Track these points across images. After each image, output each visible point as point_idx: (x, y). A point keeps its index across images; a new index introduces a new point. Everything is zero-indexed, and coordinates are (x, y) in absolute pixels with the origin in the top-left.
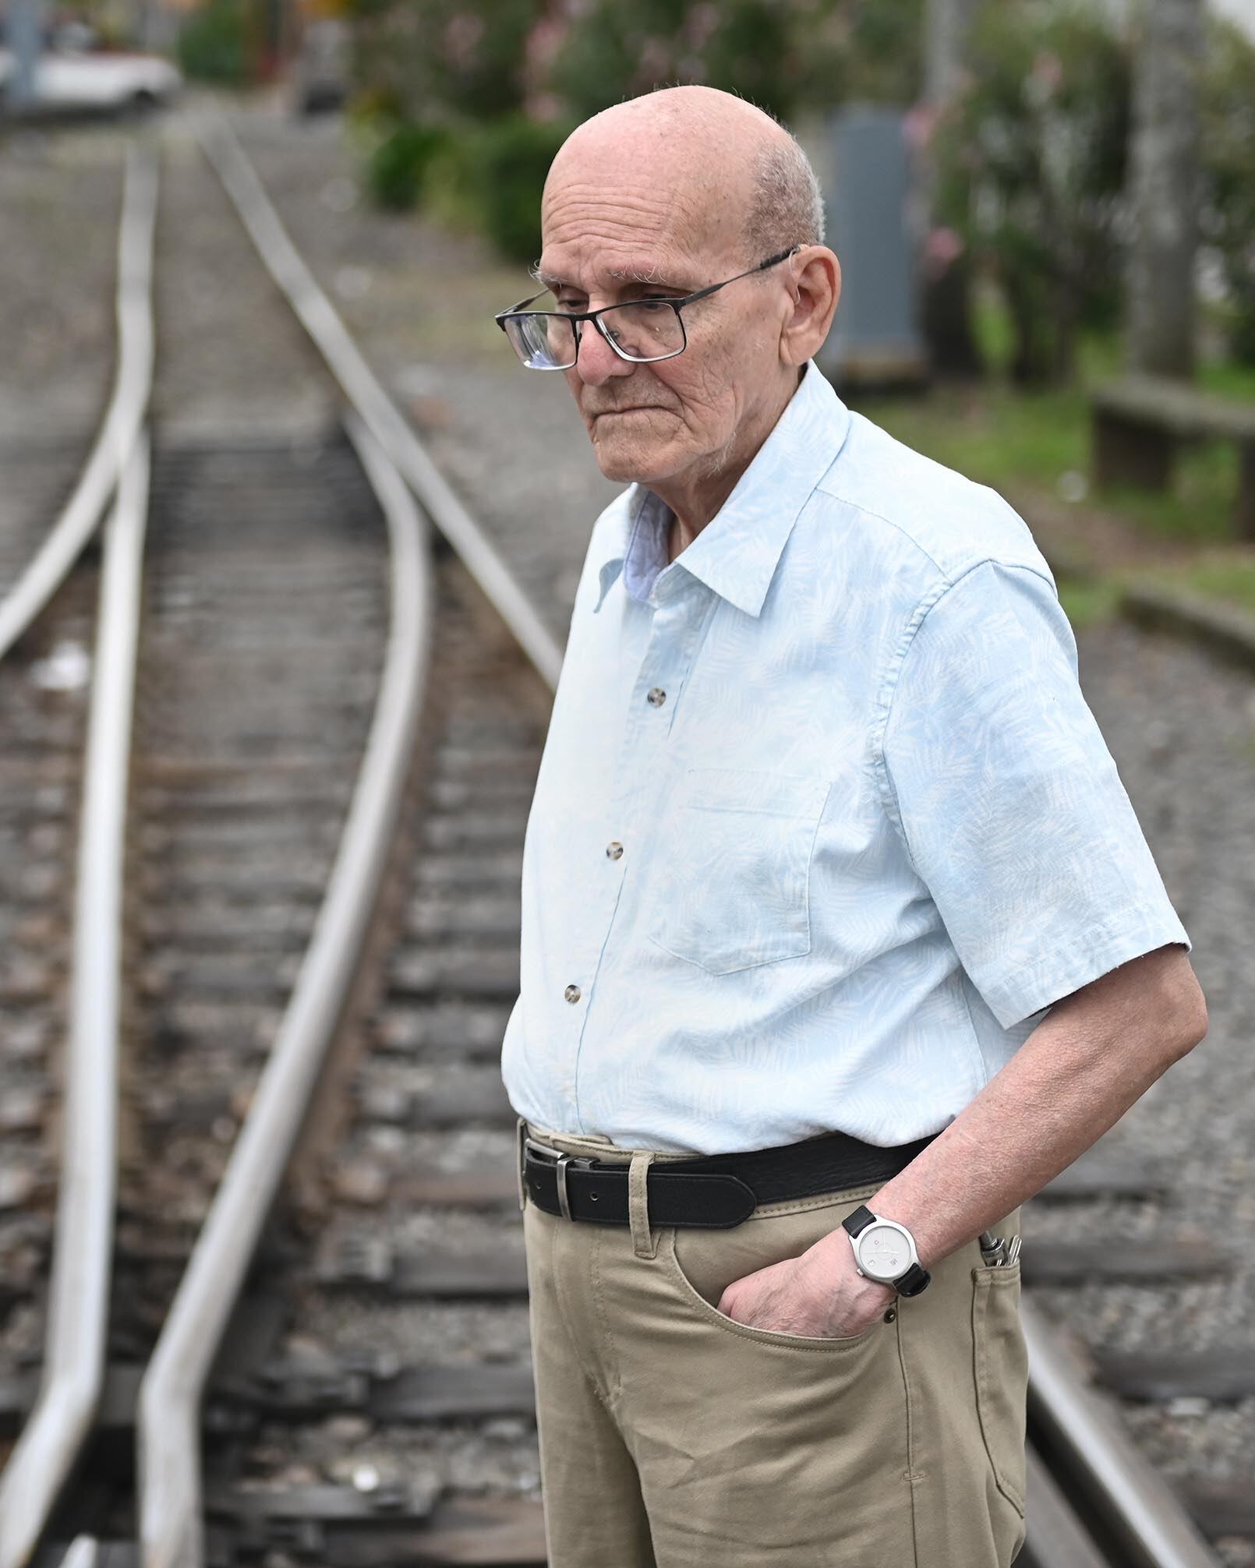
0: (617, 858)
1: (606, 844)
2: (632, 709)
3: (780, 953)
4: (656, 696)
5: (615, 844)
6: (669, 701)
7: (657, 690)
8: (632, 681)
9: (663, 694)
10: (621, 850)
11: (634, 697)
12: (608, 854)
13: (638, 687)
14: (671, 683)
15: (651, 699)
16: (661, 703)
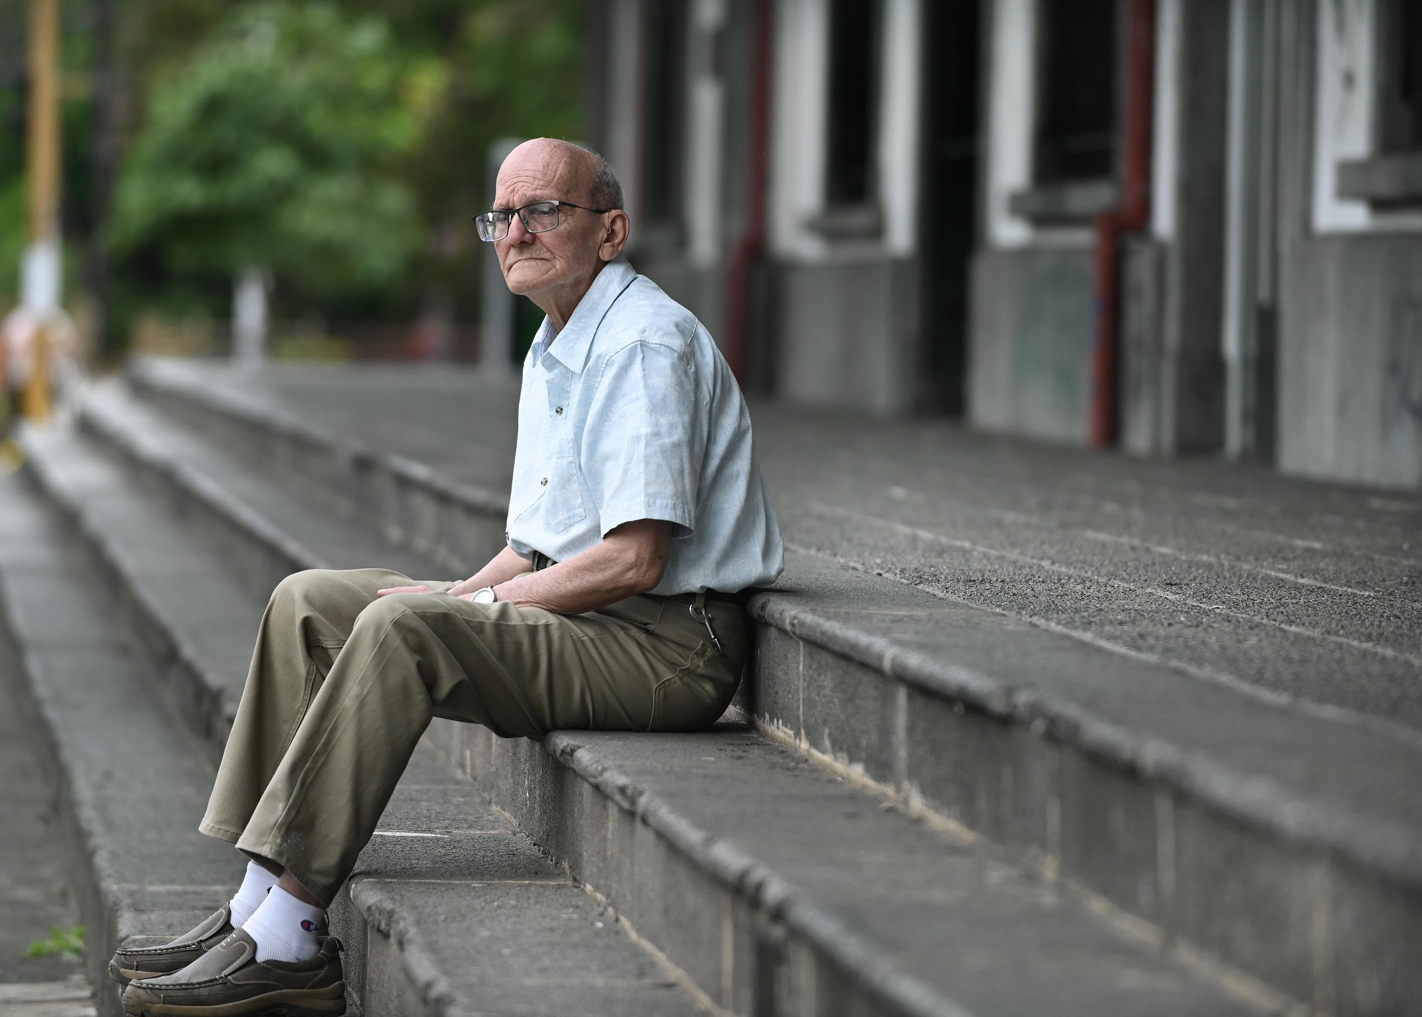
0: (545, 485)
1: (541, 479)
2: (551, 416)
3: (576, 519)
4: (559, 410)
5: (545, 478)
6: (564, 412)
7: (559, 407)
8: (547, 405)
9: (562, 409)
10: (547, 481)
11: (550, 411)
12: (542, 483)
13: (550, 407)
14: (564, 404)
15: (557, 412)
16: (561, 413)
